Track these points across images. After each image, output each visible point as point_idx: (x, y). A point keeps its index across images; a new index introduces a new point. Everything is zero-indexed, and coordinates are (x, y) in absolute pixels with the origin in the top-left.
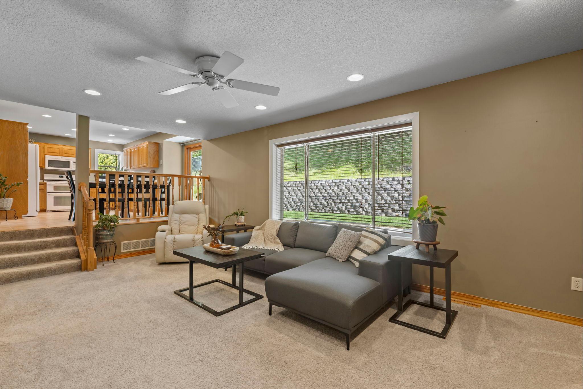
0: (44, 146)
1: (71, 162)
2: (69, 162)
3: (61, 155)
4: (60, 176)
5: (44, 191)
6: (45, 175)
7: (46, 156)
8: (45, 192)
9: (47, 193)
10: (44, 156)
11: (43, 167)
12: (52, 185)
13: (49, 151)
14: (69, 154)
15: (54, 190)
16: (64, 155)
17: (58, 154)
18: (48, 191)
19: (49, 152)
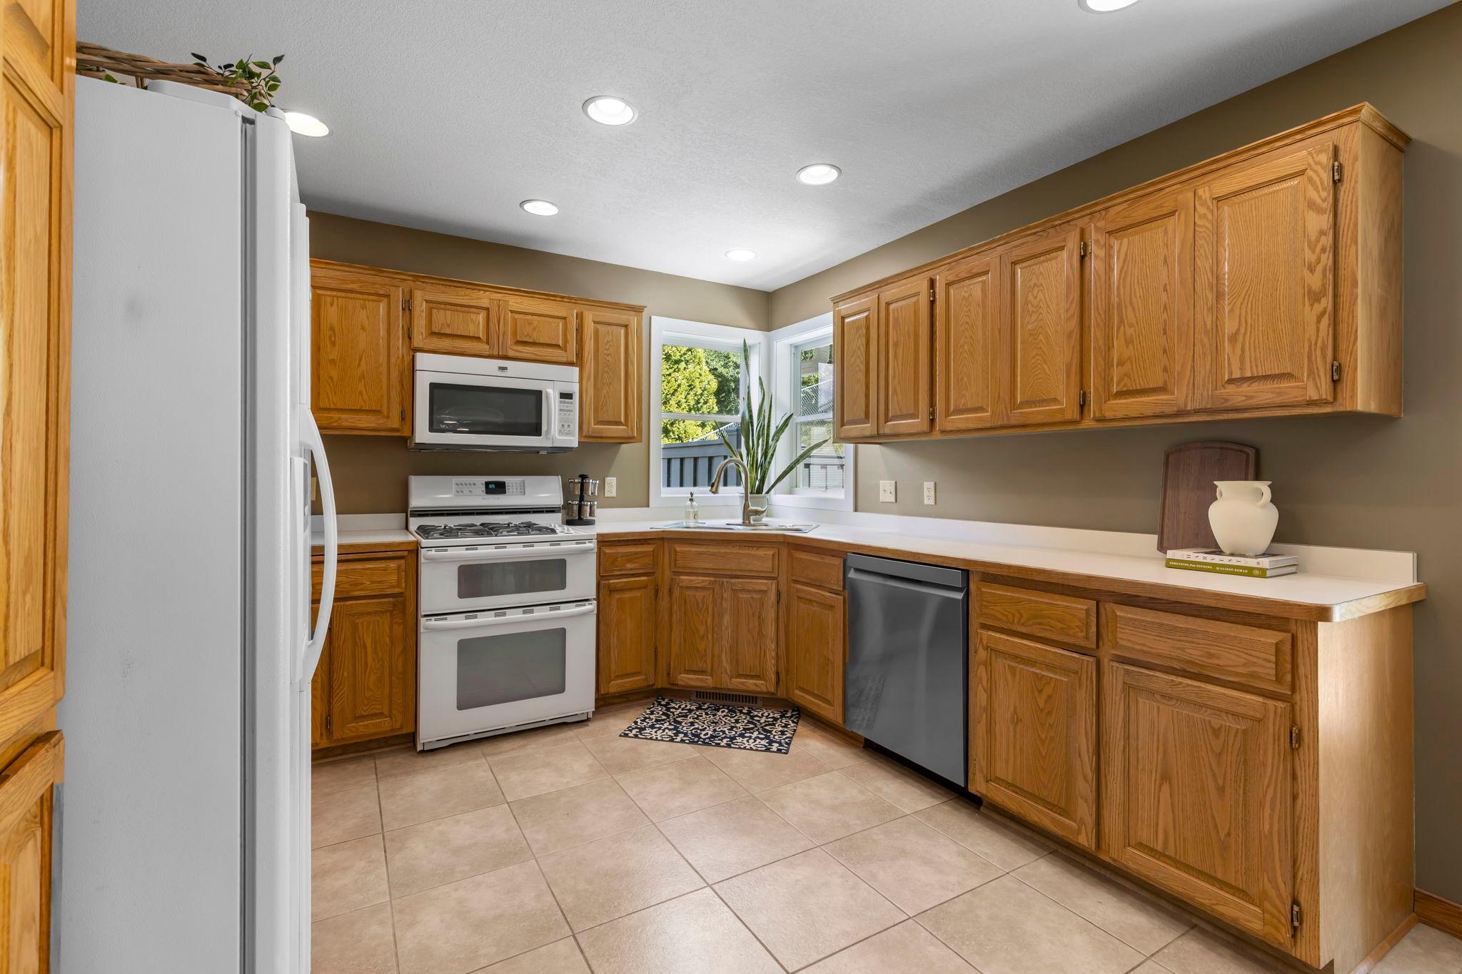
0: (411, 292)
1: (550, 391)
2: (538, 395)
3: (495, 353)
4: (487, 484)
5: (404, 604)
6: (415, 482)
7: (423, 360)
8: (411, 608)
9: (423, 621)
10: (407, 359)
11: (406, 433)
12: (450, 560)
13: (435, 329)
14: (534, 344)
15: (462, 595)
16: (511, 353)
17: (483, 348)
18: (426, 606)
19: (433, 334)
